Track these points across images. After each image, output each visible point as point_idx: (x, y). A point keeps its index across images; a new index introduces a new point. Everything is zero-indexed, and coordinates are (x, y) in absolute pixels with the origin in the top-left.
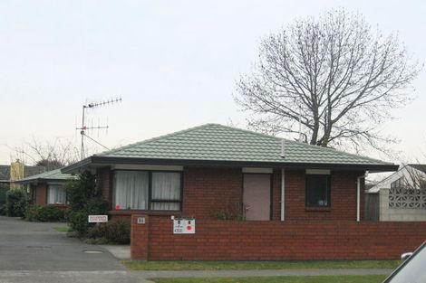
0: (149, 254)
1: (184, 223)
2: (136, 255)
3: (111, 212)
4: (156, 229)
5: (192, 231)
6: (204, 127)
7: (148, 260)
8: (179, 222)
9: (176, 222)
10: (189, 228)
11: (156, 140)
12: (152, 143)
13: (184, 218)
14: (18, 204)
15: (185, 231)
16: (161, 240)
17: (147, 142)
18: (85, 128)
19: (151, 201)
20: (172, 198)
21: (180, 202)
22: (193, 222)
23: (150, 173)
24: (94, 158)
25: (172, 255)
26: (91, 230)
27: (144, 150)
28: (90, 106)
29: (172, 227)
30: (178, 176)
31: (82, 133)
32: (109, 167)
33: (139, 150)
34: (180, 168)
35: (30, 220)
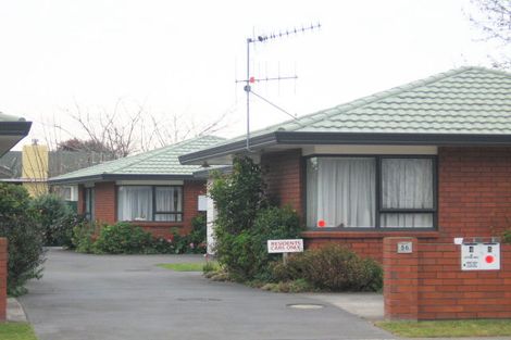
0: (420, 307)
1: (481, 250)
2: (396, 310)
3: (309, 233)
4: (432, 262)
5: (496, 265)
6: (457, 73)
7: (420, 320)
8: (471, 250)
9: (465, 250)
10: (489, 259)
11: (379, 99)
12: (375, 105)
13: (479, 241)
14: (58, 223)
15: (483, 266)
16: (439, 282)
17: (366, 103)
18: (252, 80)
19: (381, 211)
20: (418, 206)
21: (434, 213)
22: (496, 249)
23: (378, 160)
24: (281, 136)
25: (461, 309)
26: (276, 267)
27: (365, 118)
28: (260, 39)
29: (458, 258)
30: (429, 164)
31: (247, 89)
32: (300, 150)
33: (355, 118)
34: (432, 150)
35: (88, 252)
